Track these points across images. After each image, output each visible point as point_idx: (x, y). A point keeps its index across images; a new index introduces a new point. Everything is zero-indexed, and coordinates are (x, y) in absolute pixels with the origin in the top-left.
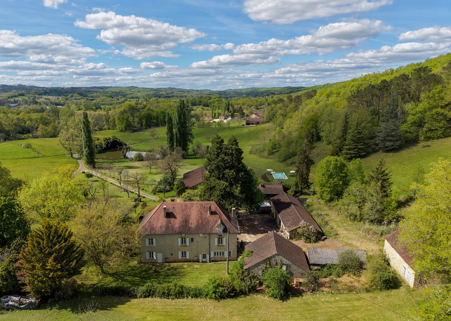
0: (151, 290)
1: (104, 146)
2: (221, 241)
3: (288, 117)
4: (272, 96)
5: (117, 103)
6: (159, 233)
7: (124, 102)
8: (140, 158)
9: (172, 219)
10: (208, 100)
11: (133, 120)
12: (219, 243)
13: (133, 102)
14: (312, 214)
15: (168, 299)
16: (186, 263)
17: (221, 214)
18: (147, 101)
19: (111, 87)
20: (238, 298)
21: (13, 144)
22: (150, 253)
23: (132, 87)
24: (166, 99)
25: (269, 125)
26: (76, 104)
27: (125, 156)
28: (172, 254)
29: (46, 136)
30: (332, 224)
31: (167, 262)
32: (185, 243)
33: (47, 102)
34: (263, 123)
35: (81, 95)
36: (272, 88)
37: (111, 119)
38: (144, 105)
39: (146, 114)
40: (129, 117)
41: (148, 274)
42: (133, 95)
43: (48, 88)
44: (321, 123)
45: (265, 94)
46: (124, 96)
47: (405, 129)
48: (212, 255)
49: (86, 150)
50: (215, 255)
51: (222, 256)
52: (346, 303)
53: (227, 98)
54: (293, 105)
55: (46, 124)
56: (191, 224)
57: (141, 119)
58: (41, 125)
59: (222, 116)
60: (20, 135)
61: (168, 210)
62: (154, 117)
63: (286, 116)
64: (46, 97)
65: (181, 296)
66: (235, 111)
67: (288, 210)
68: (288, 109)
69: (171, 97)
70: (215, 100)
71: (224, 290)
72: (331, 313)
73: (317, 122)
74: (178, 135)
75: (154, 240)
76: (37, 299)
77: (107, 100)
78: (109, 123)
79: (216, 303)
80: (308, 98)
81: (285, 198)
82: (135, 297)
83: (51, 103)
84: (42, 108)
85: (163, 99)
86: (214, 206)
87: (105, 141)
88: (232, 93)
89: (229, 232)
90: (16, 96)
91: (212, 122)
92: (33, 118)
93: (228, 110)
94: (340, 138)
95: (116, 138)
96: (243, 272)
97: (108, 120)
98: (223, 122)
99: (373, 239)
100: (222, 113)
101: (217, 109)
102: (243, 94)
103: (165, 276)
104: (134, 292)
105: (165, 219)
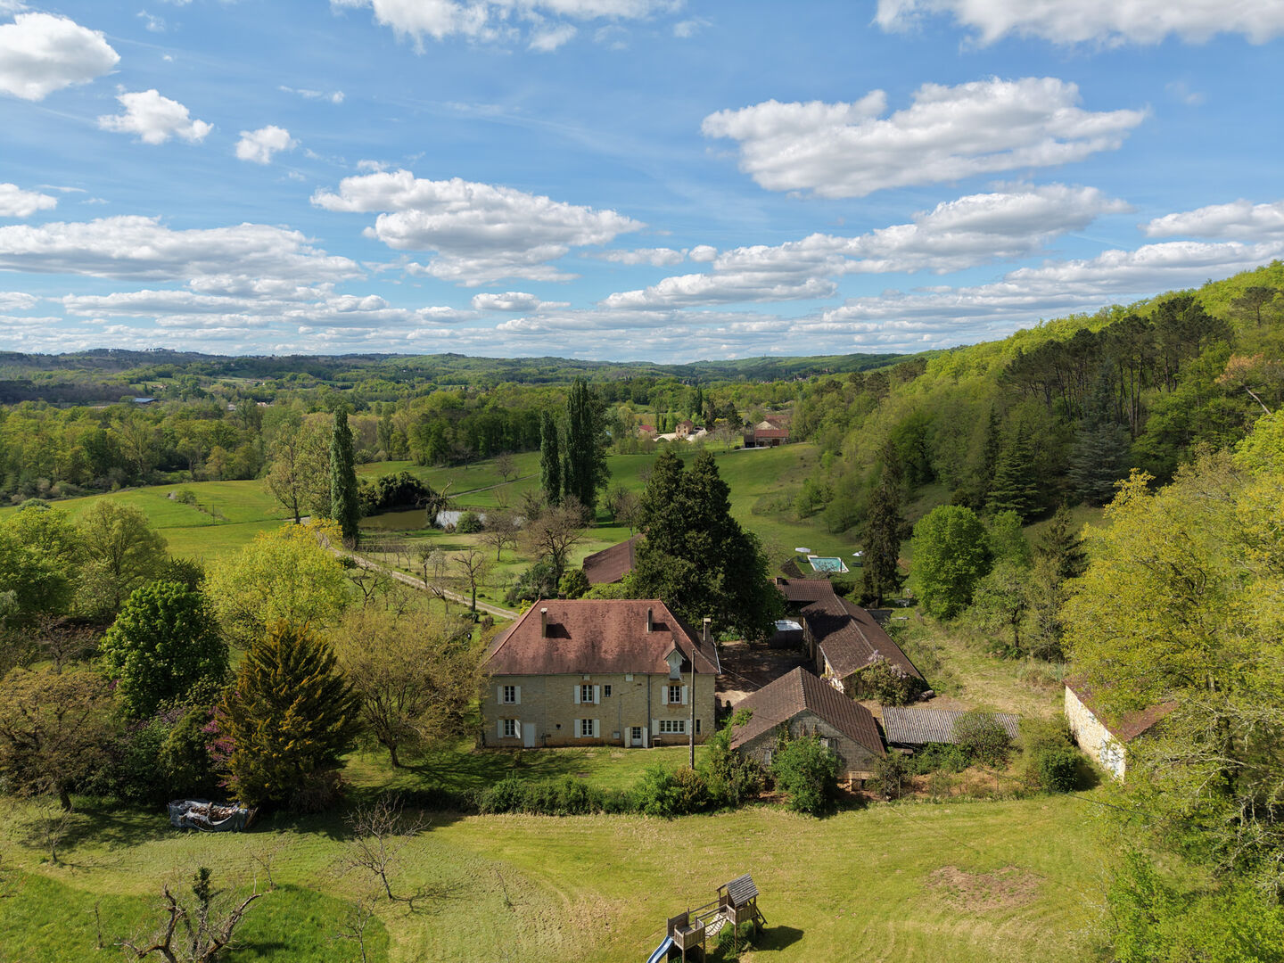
0: (511, 795)
1: (379, 497)
2: (677, 694)
3: (855, 427)
4: (813, 377)
5: (409, 396)
6: (529, 672)
7: (427, 393)
8: (472, 526)
9: (559, 640)
10: (647, 387)
11: (455, 434)
12: (672, 699)
13: (453, 393)
14: (904, 647)
15: (552, 815)
16: (593, 749)
17: (675, 628)
18: (487, 389)
19: (395, 355)
20: (716, 813)
21: (146, 493)
22: (507, 722)
23: (450, 354)
24: (537, 384)
25: (804, 447)
26: (305, 398)
27: (433, 521)
28: (558, 726)
29: (227, 476)
30: (949, 666)
31: (545, 746)
32: (590, 699)
33: (228, 394)
34: (789, 442)
35: (318, 375)
36: (815, 357)
37: (397, 433)
38: (480, 399)
39: (487, 421)
40: (443, 428)
41: (502, 770)
42: (453, 377)
43: (233, 358)
44: (933, 438)
45: (795, 373)
46: (429, 378)
47: (1141, 449)
48: (656, 730)
49: (339, 502)
50: (663, 730)
51: (679, 732)
52: (967, 819)
53: (696, 383)
54: (865, 396)
55: (230, 446)
56: (606, 652)
57: (473, 434)
58: (216, 450)
59: (682, 426)
60: (163, 473)
61: (551, 619)
62: (507, 427)
63: (847, 424)
64: (227, 380)
65: (583, 809)
66: (716, 414)
67: (843, 633)
68: (853, 407)
69: (552, 380)
70: (664, 387)
71: (683, 794)
72: (931, 839)
73: (922, 435)
74: (571, 468)
75: (518, 690)
76: (251, 807)
77: (384, 387)
78: (391, 445)
79: (662, 823)
80: (905, 380)
81: (836, 607)
82: (474, 810)
83: (239, 395)
84: (216, 407)
85: (532, 386)
86: (660, 610)
87: (382, 485)
88: (710, 371)
89: (695, 671)
90: (149, 379)
91: (656, 440)
92: (196, 430)
93: (699, 411)
94: (979, 472)
95: (410, 478)
96: (727, 758)
97: (389, 437)
98: (684, 439)
99: (1045, 694)
100: (684, 419)
101: (670, 410)
102: (740, 373)
103: (542, 773)
104: (473, 800)
105: (544, 641)
